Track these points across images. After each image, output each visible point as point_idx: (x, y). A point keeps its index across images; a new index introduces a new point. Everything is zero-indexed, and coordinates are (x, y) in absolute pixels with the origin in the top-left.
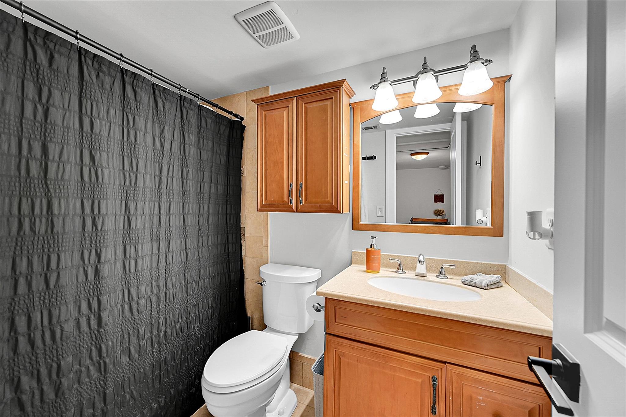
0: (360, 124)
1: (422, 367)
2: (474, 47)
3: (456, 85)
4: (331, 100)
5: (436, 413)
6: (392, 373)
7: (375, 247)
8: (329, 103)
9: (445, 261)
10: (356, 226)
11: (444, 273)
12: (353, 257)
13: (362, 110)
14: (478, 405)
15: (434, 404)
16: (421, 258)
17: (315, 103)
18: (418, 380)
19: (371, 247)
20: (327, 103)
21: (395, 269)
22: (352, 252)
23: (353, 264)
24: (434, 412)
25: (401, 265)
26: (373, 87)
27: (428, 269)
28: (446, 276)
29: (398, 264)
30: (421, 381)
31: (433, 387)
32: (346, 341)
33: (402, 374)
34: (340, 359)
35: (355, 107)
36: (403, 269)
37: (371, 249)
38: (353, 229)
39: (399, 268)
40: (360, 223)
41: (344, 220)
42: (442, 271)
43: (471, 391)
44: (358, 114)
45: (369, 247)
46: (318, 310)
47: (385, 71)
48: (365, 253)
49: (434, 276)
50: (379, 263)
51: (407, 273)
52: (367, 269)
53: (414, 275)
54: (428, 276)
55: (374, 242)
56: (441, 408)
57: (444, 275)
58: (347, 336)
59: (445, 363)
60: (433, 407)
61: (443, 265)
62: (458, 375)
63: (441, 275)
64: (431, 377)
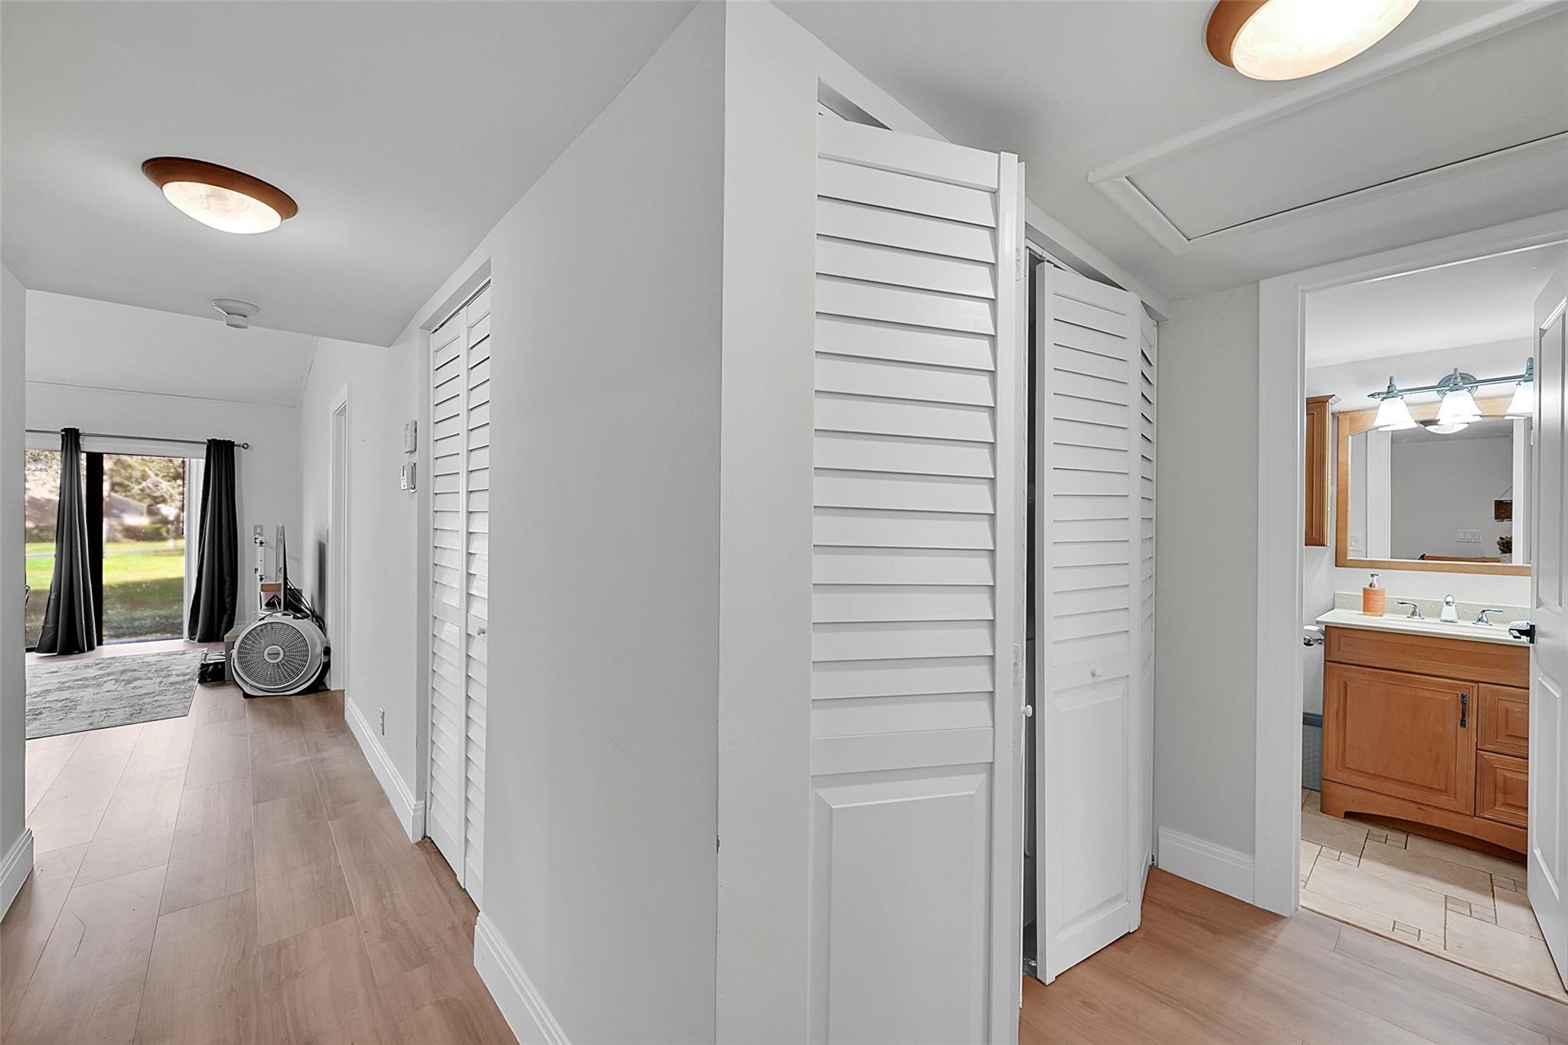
0: (1350, 437)
1: (1449, 686)
3: (1505, 396)
5: (1465, 726)
6: (1413, 693)
7: (1377, 587)
9: (1487, 606)
10: (1340, 560)
11: (1485, 619)
12: (1337, 601)
13: (1351, 421)
14: (1515, 716)
15: (1464, 715)
16: (1449, 599)
18: (1445, 699)
19: (1371, 586)
21: (1407, 614)
22: (1334, 594)
23: (1338, 608)
24: (1463, 724)
25: (1417, 610)
26: (1372, 395)
27: (1460, 615)
28: (1490, 623)
29: (1412, 610)
30: (1447, 699)
31: (1462, 702)
32: (1354, 667)
33: (1426, 694)
34: (1346, 683)
35: (1341, 416)
36: (1420, 615)
37: (1370, 588)
38: (1336, 566)
39: (1414, 614)
40: (1349, 558)
41: (1327, 553)
42: (1482, 617)
43: (1507, 705)
44: (1345, 426)
45: (1368, 586)
46: (1308, 644)
47: (1393, 383)
48: (1362, 594)
49: (1470, 624)
50: (1384, 605)
51: (1427, 620)
52: (1364, 611)
53: (1438, 620)
54: (1461, 622)
55: (1375, 582)
56: (1472, 721)
57: (1487, 622)
58: (1357, 663)
59: (1477, 682)
60: (1462, 721)
61: (1484, 611)
62: (1492, 691)
63: (1480, 623)
64: (1460, 695)
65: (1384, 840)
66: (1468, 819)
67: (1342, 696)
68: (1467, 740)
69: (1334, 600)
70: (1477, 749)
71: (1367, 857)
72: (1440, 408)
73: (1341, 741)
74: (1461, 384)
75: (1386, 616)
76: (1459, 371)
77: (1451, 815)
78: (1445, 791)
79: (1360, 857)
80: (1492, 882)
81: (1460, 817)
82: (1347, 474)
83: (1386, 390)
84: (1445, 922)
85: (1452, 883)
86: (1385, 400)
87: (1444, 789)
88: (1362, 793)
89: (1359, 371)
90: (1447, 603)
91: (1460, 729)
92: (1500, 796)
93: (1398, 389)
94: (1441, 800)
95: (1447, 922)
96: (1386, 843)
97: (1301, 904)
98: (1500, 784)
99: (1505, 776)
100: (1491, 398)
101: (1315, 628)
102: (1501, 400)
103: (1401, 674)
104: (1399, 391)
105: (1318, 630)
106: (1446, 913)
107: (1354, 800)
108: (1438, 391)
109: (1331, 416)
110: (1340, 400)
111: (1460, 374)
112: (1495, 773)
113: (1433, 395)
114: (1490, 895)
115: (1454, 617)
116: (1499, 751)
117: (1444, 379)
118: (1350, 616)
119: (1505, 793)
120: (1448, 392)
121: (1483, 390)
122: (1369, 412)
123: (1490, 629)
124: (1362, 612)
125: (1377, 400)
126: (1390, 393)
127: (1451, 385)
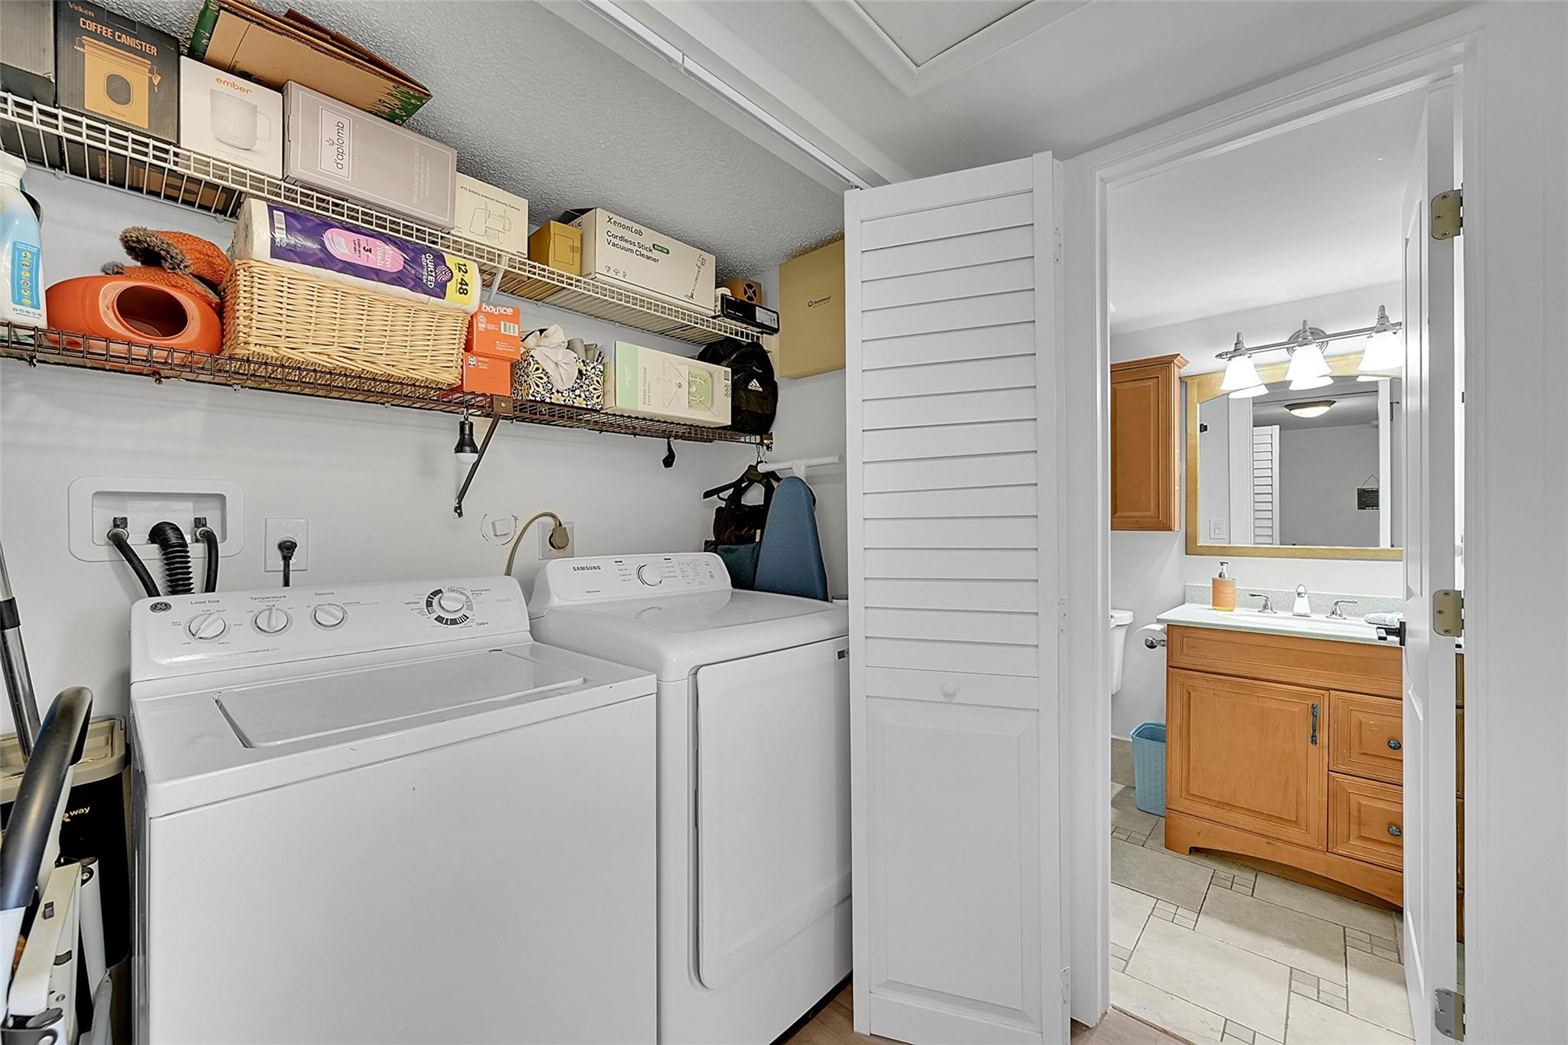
0: (1198, 405)
1: (1299, 695)
2: (1383, 307)
3: (1356, 353)
4: (1156, 380)
5: (1316, 743)
6: (1260, 704)
7: (1226, 576)
8: (1151, 383)
9: (1341, 597)
10: (1191, 548)
11: (1339, 612)
12: (1186, 594)
13: (1199, 386)
14: (1370, 730)
15: (1314, 730)
16: (1301, 589)
17: (1129, 383)
18: (1294, 710)
19: (1220, 576)
20: (1149, 384)
21: (1259, 607)
22: (1185, 586)
23: (1188, 602)
24: (1314, 741)
25: (1269, 603)
26: (1220, 356)
27: (1314, 608)
28: (1344, 617)
29: (1264, 602)
30: (1296, 710)
31: (1313, 714)
32: (1198, 673)
33: (1274, 705)
34: (1190, 693)
35: (1189, 381)
36: (1271, 609)
37: (1220, 579)
38: (1186, 554)
39: (1265, 607)
40: (1198, 545)
41: (1175, 540)
42: (1336, 610)
43: (1361, 716)
44: (1193, 394)
45: (1217, 576)
46: (1152, 646)
47: (1241, 339)
48: (1211, 585)
49: (1322, 617)
50: (1234, 598)
51: (1279, 614)
52: (1213, 605)
53: (1290, 614)
54: (1314, 616)
55: (1225, 571)
56: (1323, 737)
57: (1340, 615)
58: (1199, 668)
59: (1328, 689)
60: (1312, 736)
61: (1337, 603)
62: (1344, 700)
63: (1334, 616)
64: (1310, 705)
65: (1229, 884)
66: (1321, 856)
67: (1186, 708)
68: (1318, 759)
69: (1185, 593)
70: (1329, 770)
71: (1207, 913)
72: (1288, 368)
73: (1185, 762)
74: (1310, 338)
75: (1237, 610)
76: (1309, 325)
77: (1303, 851)
78: (1295, 823)
79: (1199, 913)
80: (1345, 940)
81: (1311, 853)
82: (1196, 448)
83: (1233, 349)
84: (1287, 1014)
85: (1300, 947)
86: (1233, 359)
87: (1294, 819)
88: (1207, 824)
89: (1207, 328)
90: (1299, 594)
91: (1311, 747)
92: (1354, 827)
93: (1246, 347)
94: (1292, 833)
95: (1290, 1015)
96: (1231, 889)
97: (1112, 1002)
98: (1355, 813)
99: (1360, 803)
100: (1343, 355)
101: (1158, 627)
102: (1352, 357)
103: (1247, 680)
104: (1248, 350)
105: (1161, 630)
106: (1289, 997)
107: (1199, 833)
108: (1288, 348)
109: (1177, 381)
110: (1188, 362)
111: (1310, 328)
112: (1349, 801)
113: (1281, 354)
114: (1339, 962)
115: (1306, 610)
116: (1353, 773)
117: (1293, 335)
118: (1197, 613)
119: (1360, 824)
120: (1297, 347)
121: (1335, 346)
122: (1217, 375)
123: (1344, 624)
124: (1211, 607)
125: (1222, 362)
126: (1238, 351)
127: (1300, 339)
